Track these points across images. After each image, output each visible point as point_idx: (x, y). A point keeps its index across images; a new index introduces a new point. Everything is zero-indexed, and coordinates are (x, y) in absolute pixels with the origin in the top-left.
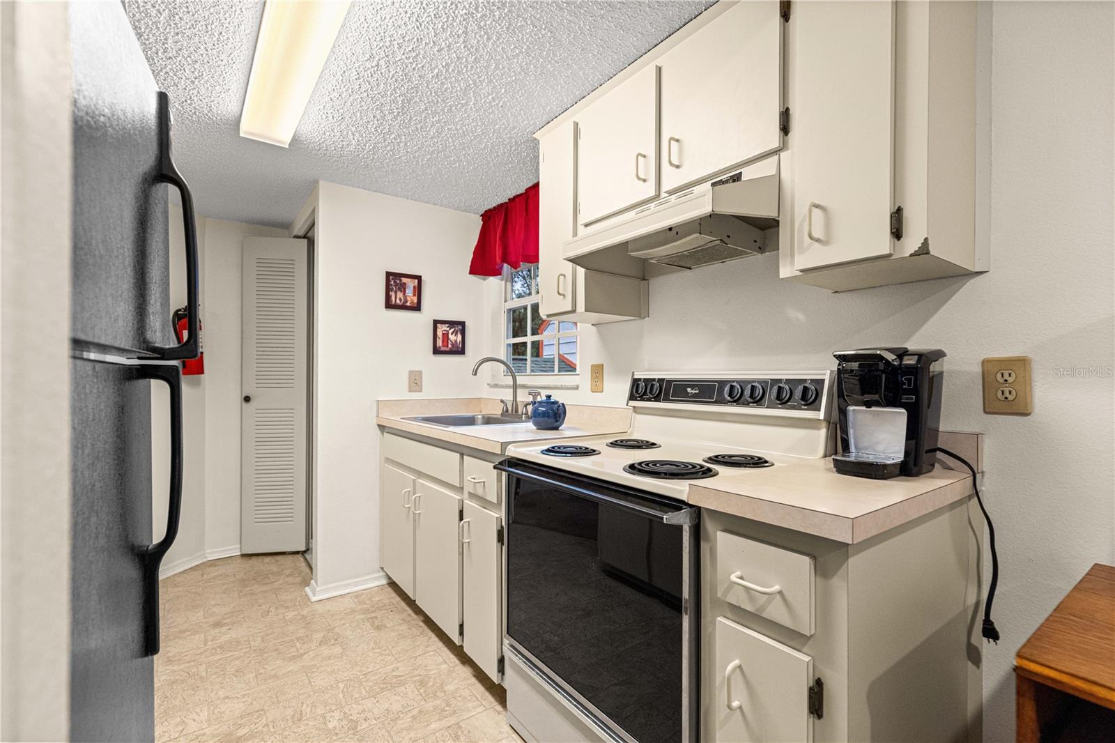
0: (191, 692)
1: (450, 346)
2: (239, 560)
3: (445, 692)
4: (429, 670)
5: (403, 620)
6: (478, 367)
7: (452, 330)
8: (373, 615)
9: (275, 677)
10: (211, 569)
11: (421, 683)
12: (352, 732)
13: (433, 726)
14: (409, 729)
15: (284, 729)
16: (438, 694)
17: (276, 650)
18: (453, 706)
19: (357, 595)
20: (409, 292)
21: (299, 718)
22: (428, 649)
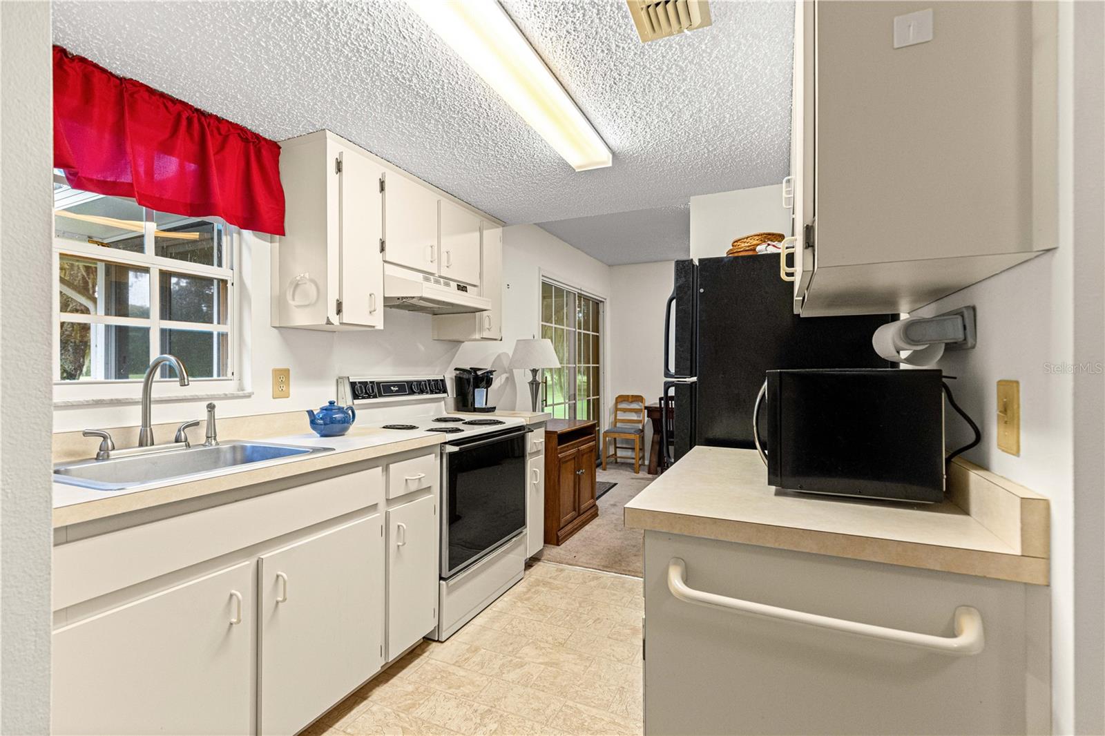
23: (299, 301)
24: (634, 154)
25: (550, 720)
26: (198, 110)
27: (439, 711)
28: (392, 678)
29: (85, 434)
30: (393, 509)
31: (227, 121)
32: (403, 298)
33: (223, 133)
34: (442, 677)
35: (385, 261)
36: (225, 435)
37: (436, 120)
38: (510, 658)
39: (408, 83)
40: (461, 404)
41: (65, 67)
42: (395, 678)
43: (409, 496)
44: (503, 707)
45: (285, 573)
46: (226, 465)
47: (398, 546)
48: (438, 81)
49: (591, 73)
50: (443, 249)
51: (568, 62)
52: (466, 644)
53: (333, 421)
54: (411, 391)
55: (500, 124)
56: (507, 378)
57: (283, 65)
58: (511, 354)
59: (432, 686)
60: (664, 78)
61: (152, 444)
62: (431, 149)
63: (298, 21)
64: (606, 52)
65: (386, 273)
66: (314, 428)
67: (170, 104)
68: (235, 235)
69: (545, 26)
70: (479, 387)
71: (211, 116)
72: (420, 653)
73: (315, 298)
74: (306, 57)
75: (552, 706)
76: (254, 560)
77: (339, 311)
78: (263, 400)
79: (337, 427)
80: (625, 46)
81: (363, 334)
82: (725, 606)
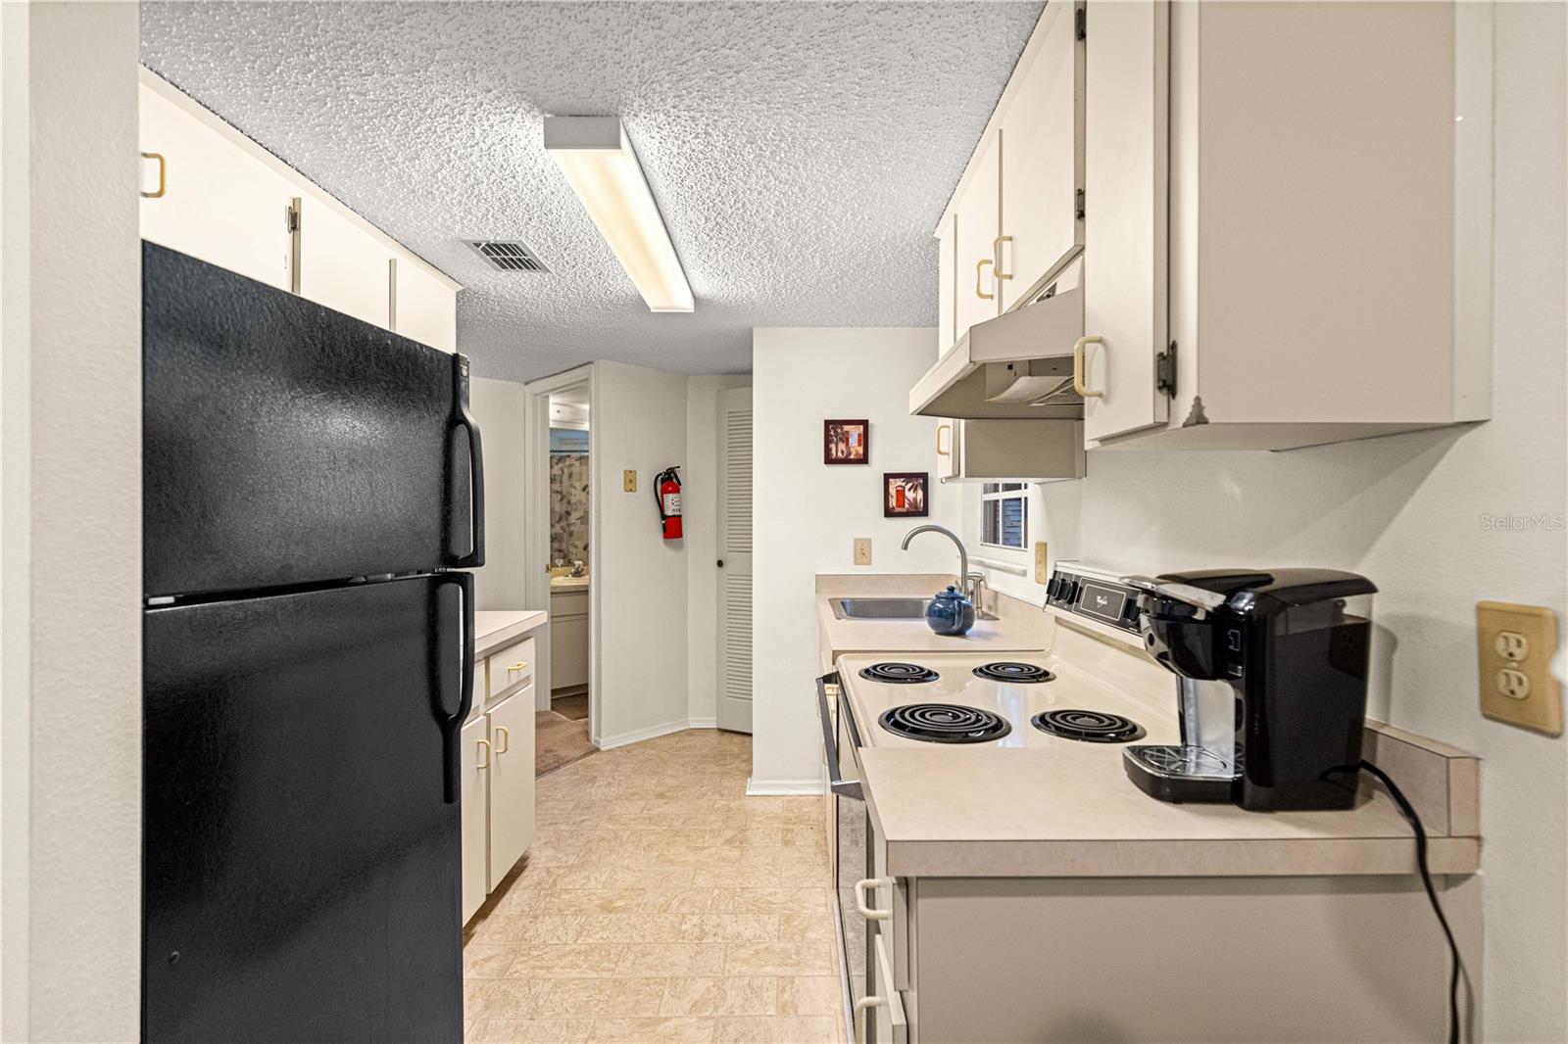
0: (608, 853)
1: (907, 506)
2: (715, 734)
3: (803, 937)
4: (805, 908)
5: (817, 842)
6: (909, 539)
7: (910, 485)
8: (791, 827)
9: (672, 862)
10: (687, 738)
11: (787, 919)
12: (696, 941)
13: (769, 969)
14: (745, 962)
15: (648, 916)
16: (795, 937)
17: (688, 836)
18: (802, 956)
19: (791, 799)
20: (854, 441)
21: (664, 909)
22: (818, 884)
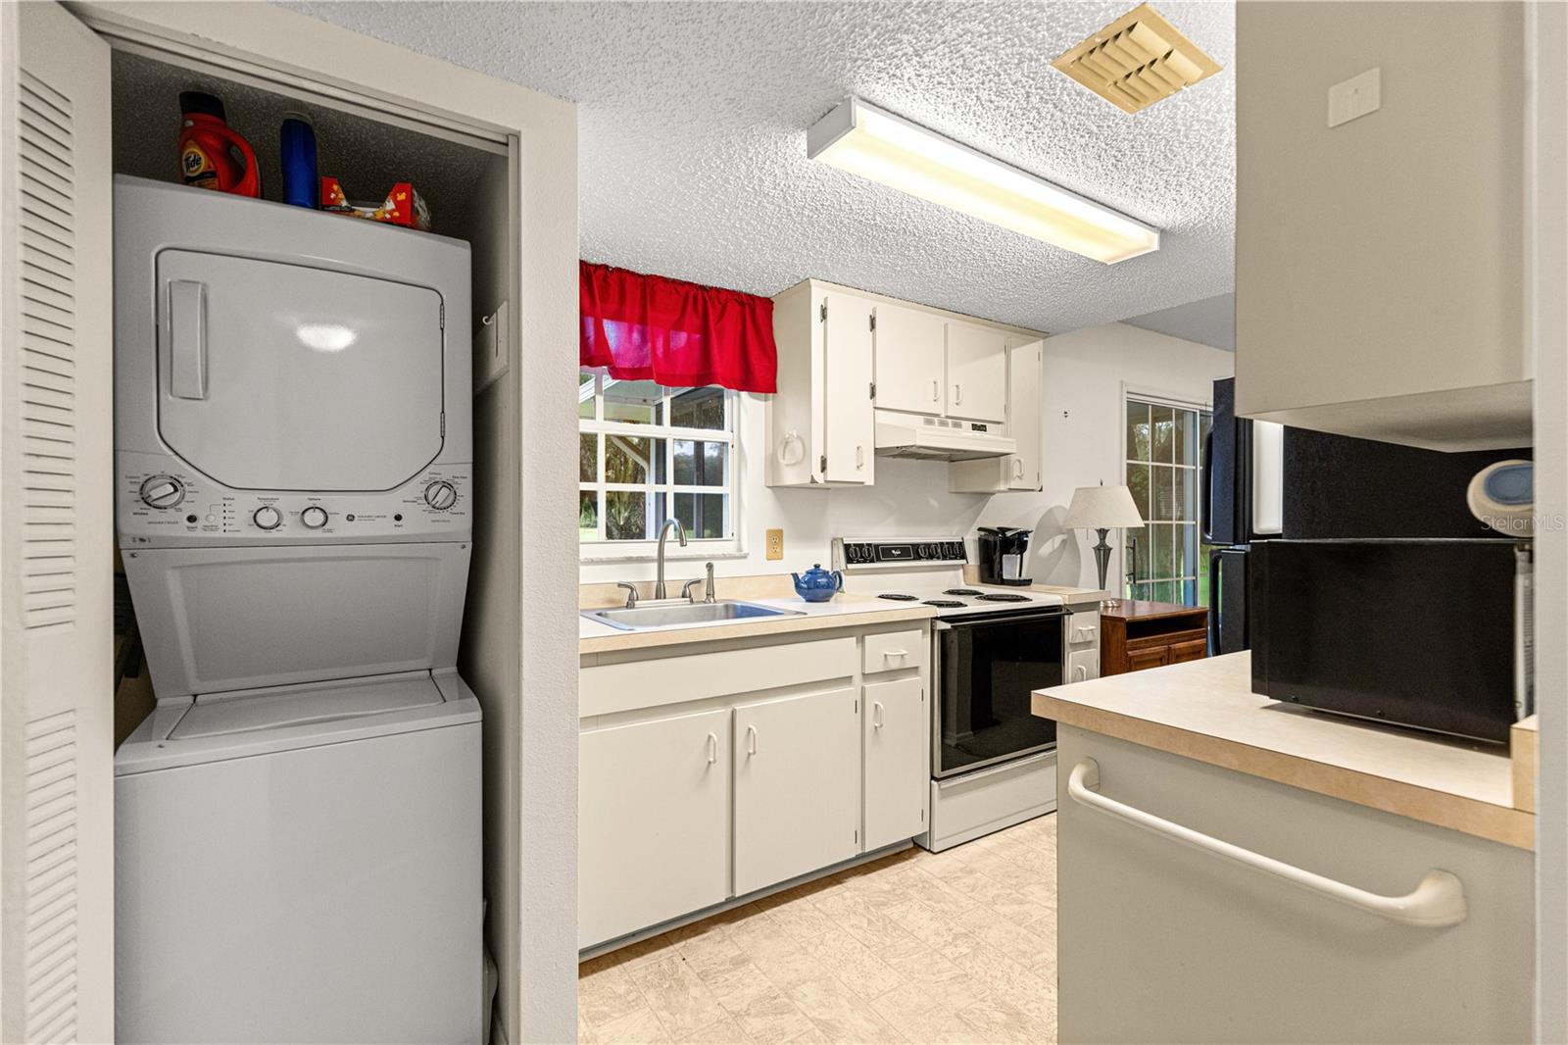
23: (788, 459)
24: (1196, 225)
25: (1037, 967)
26: (701, 287)
27: (910, 917)
28: (870, 872)
29: (620, 585)
30: (871, 686)
31: (726, 290)
32: (902, 447)
33: (722, 301)
34: (924, 887)
35: (876, 408)
36: (721, 594)
37: (915, 247)
38: (1009, 891)
39: (873, 222)
40: (986, 575)
41: (609, 280)
42: (874, 873)
43: (890, 674)
44: (983, 935)
45: (756, 726)
46: (721, 619)
47: (876, 727)
48: (902, 213)
49: (1080, 160)
50: (952, 383)
51: (1043, 158)
52: (961, 861)
53: (818, 586)
54: (916, 556)
55: (990, 234)
56: (1064, 542)
57: (757, 236)
58: (1067, 506)
59: (911, 892)
60: (1187, 138)
61: (665, 598)
62: (920, 273)
63: (760, 202)
64: (1087, 136)
65: (878, 421)
66: (799, 593)
67: (679, 288)
68: (735, 398)
69: (998, 135)
70: (1009, 553)
71: (712, 288)
72: (906, 857)
73: (801, 457)
74: (774, 226)
75: (1045, 955)
76: (730, 710)
77: (824, 469)
78: (758, 561)
79: (820, 592)
80: (1110, 123)
81: (851, 491)
82: (1139, 822)
